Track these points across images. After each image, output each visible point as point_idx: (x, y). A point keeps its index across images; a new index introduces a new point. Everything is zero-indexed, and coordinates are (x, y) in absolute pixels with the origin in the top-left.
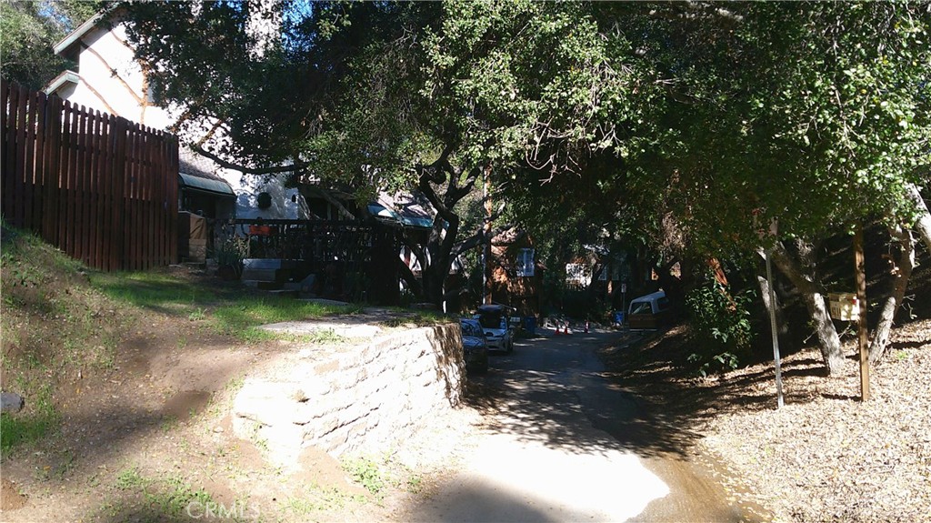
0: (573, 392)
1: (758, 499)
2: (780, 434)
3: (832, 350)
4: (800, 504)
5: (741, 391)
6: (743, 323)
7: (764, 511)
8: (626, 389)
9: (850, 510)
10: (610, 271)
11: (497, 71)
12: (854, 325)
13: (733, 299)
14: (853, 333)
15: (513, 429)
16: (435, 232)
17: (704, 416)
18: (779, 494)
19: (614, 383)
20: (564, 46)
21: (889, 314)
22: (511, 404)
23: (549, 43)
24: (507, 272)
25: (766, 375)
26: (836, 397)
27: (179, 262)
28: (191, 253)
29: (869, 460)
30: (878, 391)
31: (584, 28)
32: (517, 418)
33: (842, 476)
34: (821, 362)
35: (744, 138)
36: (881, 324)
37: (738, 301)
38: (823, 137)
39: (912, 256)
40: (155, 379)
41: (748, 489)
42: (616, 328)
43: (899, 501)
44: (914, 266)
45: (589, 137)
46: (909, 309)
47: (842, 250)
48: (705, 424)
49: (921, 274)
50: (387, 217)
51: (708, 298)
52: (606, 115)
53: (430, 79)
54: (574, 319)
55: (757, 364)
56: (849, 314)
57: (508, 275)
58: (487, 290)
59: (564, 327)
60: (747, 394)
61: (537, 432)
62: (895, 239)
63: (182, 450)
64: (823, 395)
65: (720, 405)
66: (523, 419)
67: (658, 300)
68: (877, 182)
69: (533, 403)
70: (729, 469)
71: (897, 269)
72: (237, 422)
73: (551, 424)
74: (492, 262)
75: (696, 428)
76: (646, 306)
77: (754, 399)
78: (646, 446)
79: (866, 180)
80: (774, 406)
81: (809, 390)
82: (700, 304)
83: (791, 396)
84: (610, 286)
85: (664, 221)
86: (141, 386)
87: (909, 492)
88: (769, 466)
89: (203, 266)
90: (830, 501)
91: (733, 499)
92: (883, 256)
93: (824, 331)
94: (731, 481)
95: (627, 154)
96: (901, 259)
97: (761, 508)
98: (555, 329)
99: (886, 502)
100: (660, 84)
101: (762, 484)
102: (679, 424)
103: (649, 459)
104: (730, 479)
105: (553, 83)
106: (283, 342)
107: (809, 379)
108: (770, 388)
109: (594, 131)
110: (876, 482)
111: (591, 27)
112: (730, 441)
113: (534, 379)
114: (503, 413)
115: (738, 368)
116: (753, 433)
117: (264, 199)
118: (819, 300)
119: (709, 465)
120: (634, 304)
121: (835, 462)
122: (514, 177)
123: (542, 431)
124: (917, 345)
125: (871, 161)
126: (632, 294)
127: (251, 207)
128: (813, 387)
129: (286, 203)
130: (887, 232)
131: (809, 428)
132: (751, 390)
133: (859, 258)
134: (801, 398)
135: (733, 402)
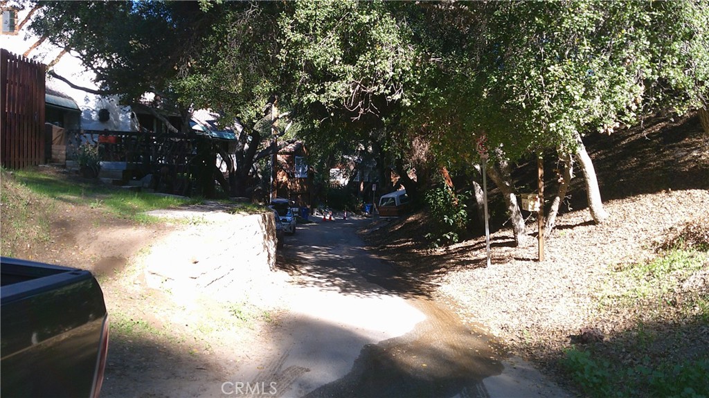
0: (347, 260)
1: (479, 320)
2: (489, 282)
3: (520, 230)
4: (505, 322)
5: (462, 257)
6: (462, 212)
7: (484, 327)
8: (383, 258)
9: (535, 324)
10: (362, 175)
11: (329, 45)
12: (535, 214)
13: (456, 196)
14: (533, 219)
15: (315, 284)
16: (240, 144)
17: (439, 273)
18: (492, 317)
19: (374, 254)
20: (374, 32)
21: (555, 207)
22: (308, 268)
23: (363, 30)
24: (288, 174)
25: (476, 246)
26: (523, 259)
27: (46, 163)
28: (53, 156)
29: (544, 295)
30: (548, 256)
31: (386, 21)
32: (315, 277)
33: (530, 305)
34: (512, 238)
35: (485, 99)
36: (551, 214)
37: (459, 197)
38: (533, 103)
39: (571, 171)
40: (83, 249)
41: (472, 316)
42: (365, 216)
43: (564, 317)
44: (572, 177)
45: (387, 92)
46: (567, 204)
47: (524, 165)
48: (440, 278)
49: (575, 182)
50: (199, 131)
51: (440, 196)
52: (398, 78)
53: (284, 48)
54: (336, 209)
55: (470, 239)
56: (533, 207)
57: (288, 177)
58: (274, 188)
59: (328, 216)
60: (465, 258)
61: (331, 286)
62: (562, 160)
63: (116, 296)
64: (515, 258)
65: (448, 266)
66: (319, 278)
67: (400, 196)
68: (560, 131)
69: (322, 267)
70: (459, 304)
71: (562, 179)
72: (149, 277)
73: (338, 281)
74: (277, 166)
75: (434, 281)
76: (391, 200)
77: (470, 262)
78: (405, 292)
79: (555, 130)
80: (485, 266)
81: (506, 255)
82: (434, 198)
83: (495, 259)
84: (362, 185)
85: (414, 143)
86: (74, 254)
87: (568, 312)
88: (484, 302)
89: (64, 166)
90: (523, 319)
91: (465, 321)
92: (554, 170)
93: (515, 218)
94: (462, 311)
95: (410, 104)
96: (564, 172)
97: (482, 325)
98: (323, 217)
99: (556, 318)
100: (434, 61)
101: (480, 312)
102: (422, 279)
103: (409, 300)
104: (461, 309)
105: (365, 55)
106: (168, 224)
107: (504, 248)
108: (481, 255)
109: (390, 88)
110: (550, 308)
111: (392, 21)
112: (457, 288)
113: (317, 252)
114: (304, 274)
115: (457, 242)
116: (473, 282)
117: (104, 114)
118: (513, 198)
119: (447, 302)
120: (383, 199)
121: (524, 297)
122: (332, 114)
123: (334, 285)
124: (571, 227)
125: (558, 118)
126: (380, 192)
127: (93, 120)
128: (508, 253)
129: (121, 117)
130: (557, 155)
131: (507, 278)
132: (468, 256)
133: (541, 172)
134: (500, 260)
135: (457, 264)
